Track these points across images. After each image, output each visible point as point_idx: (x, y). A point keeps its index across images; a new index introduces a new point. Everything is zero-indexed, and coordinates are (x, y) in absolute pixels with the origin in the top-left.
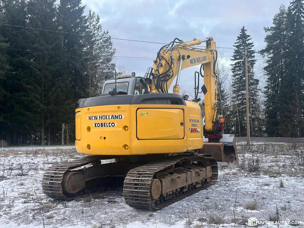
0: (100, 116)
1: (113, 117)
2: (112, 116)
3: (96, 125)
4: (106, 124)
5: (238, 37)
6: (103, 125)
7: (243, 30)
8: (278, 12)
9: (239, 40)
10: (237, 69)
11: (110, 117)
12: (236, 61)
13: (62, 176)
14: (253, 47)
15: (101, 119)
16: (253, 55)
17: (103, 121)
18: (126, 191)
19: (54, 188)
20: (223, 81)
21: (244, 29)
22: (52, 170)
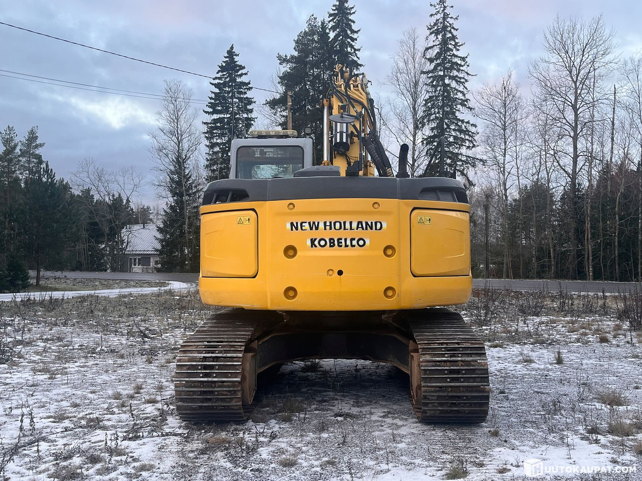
0: (325, 223)
1: (360, 226)
2: (360, 223)
3: (316, 243)
4: (343, 241)
5: (221, 67)
6: (336, 243)
7: (231, 54)
8: (305, 28)
9: (222, 72)
10: (216, 133)
11: (354, 225)
12: (216, 116)
13: (240, 363)
14: (250, 90)
15: (331, 229)
16: (249, 107)
17: (335, 235)
18: (430, 388)
19: (218, 395)
20: (188, 155)
21: (233, 51)
22: (199, 352)
